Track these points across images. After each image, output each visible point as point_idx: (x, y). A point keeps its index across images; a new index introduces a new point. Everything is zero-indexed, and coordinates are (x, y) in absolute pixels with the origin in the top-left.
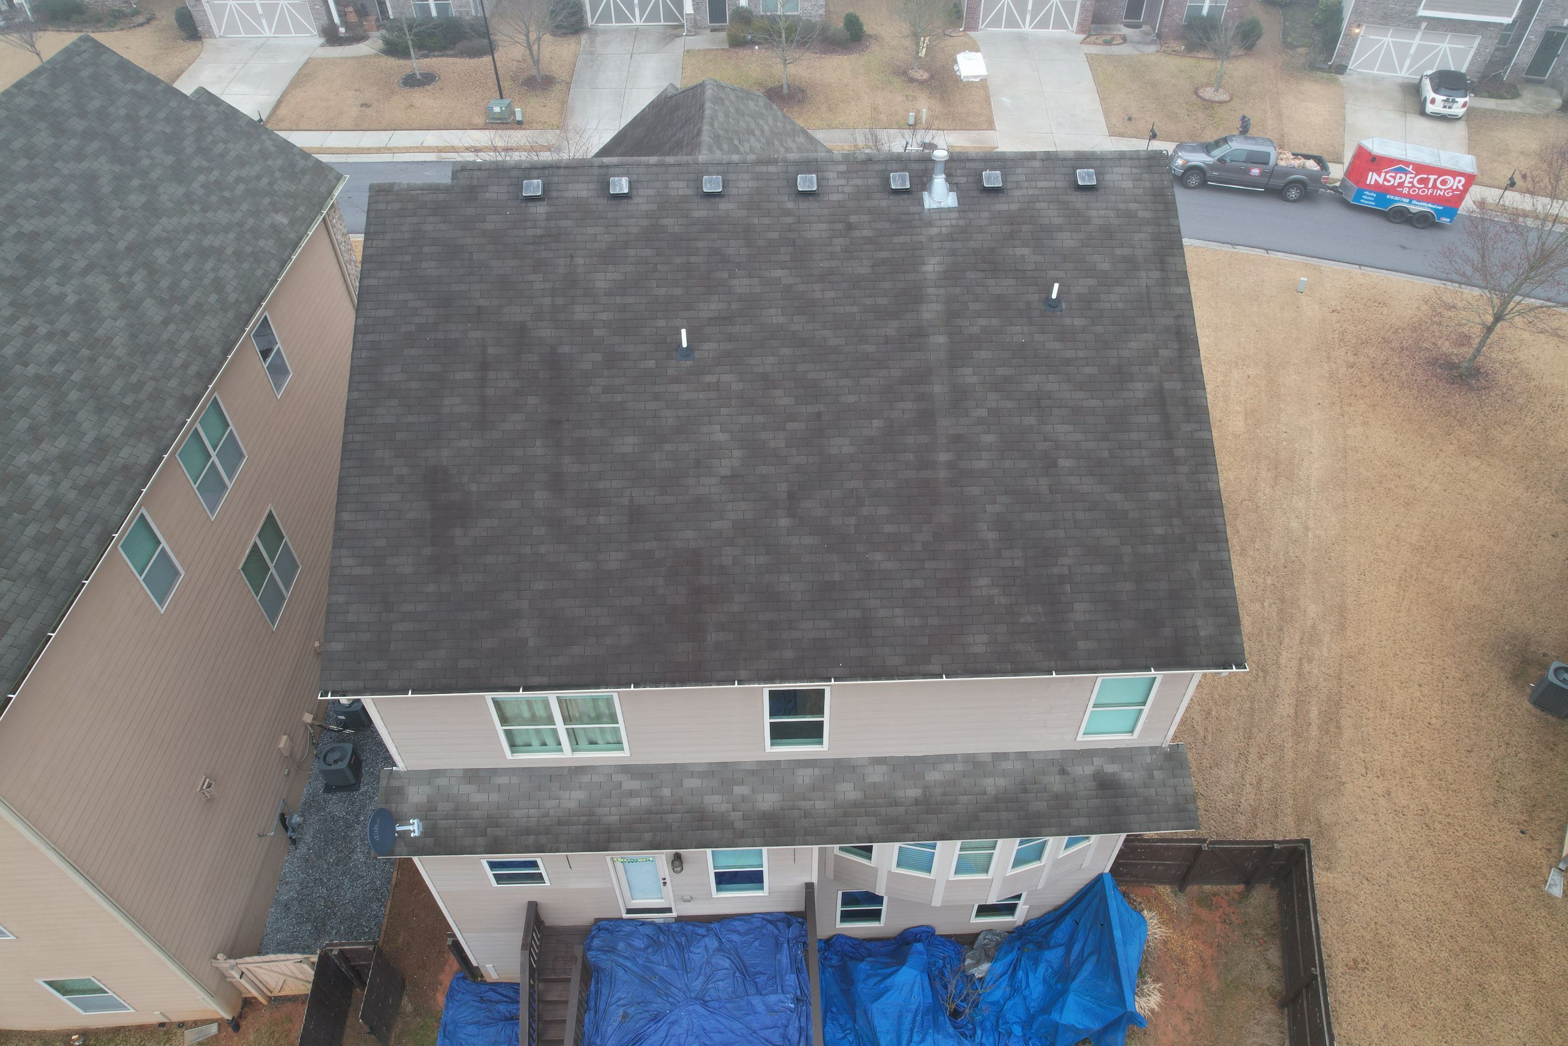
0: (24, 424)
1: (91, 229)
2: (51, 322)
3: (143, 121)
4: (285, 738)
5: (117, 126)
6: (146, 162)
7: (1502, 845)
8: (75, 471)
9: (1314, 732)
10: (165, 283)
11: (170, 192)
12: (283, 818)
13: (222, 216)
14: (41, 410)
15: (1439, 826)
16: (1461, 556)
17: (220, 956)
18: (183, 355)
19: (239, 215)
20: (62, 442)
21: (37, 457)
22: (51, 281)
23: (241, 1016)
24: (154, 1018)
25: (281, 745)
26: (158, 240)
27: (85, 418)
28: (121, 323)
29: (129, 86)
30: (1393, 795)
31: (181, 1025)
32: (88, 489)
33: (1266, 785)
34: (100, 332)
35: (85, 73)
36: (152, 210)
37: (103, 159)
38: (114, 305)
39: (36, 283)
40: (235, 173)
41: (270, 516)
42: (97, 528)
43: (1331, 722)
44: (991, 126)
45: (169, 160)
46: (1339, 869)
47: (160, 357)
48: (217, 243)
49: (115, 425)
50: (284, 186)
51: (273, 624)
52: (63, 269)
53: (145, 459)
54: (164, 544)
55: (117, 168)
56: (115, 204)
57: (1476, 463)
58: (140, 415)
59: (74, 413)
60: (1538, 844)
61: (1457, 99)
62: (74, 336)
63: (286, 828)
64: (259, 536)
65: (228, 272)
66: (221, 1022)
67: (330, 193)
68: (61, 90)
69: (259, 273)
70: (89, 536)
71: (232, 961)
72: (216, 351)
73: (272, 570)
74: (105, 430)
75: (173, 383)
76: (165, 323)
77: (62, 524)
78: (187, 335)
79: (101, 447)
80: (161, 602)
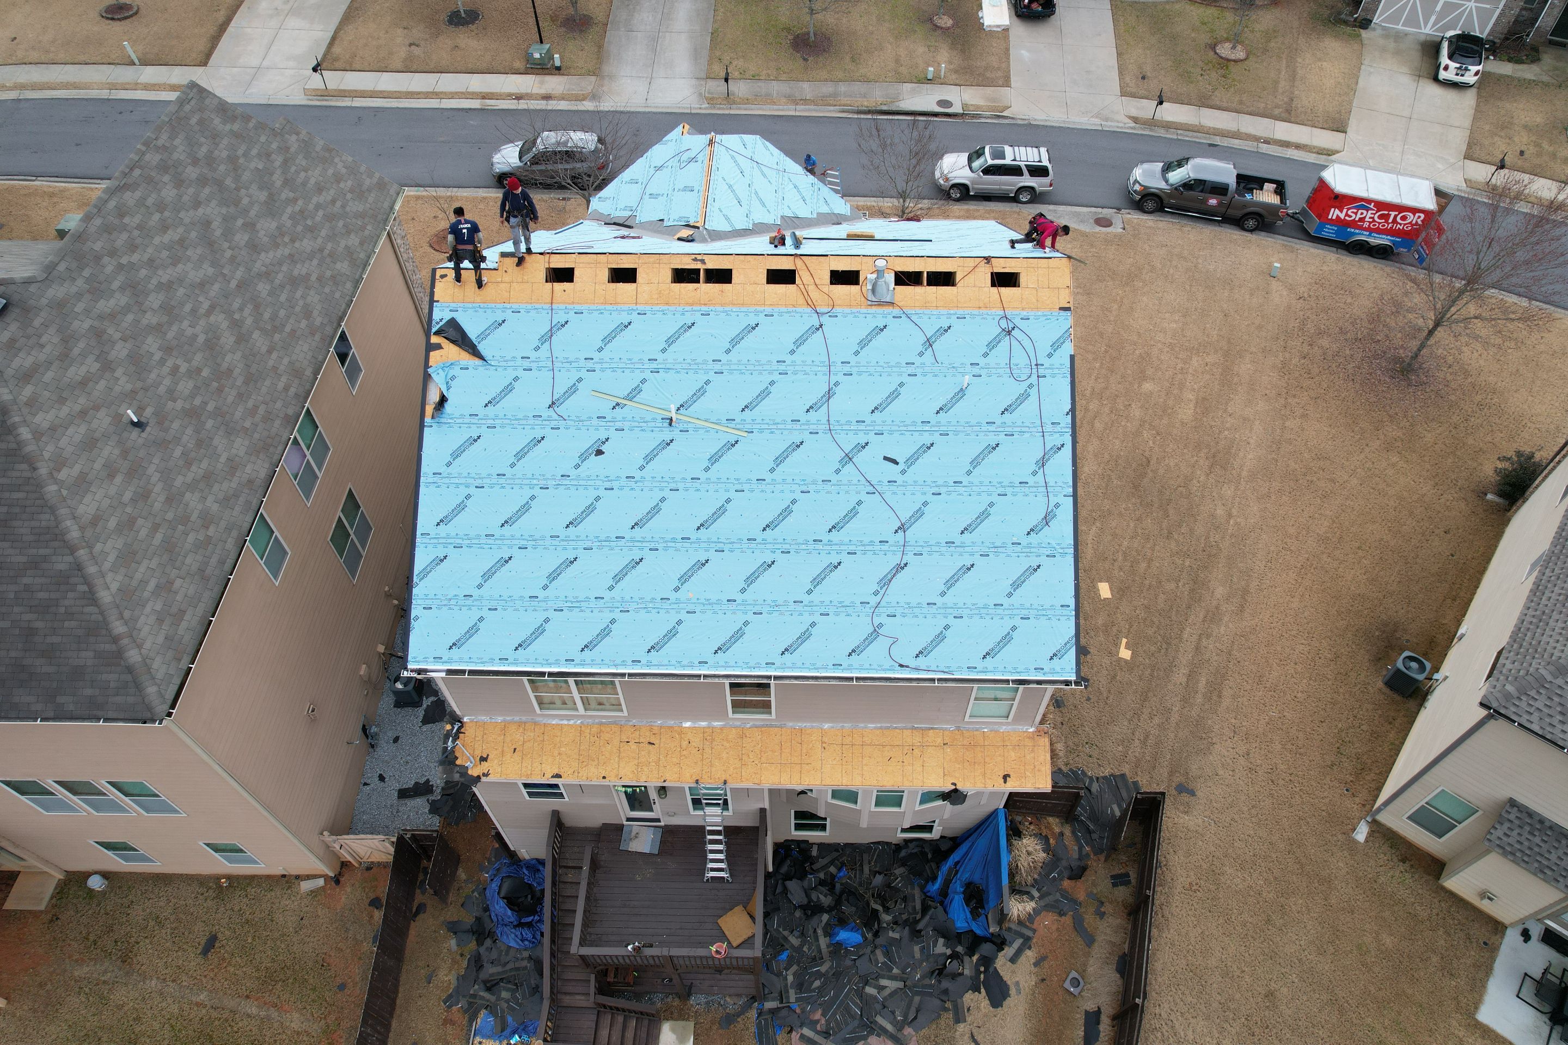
0: (178, 452)
1: (210, 271)
2: (189, 361)
3: (241, 161)
4: (364, 666)
5: (222, 168)
6: (245, 201)
7: (1327, 800)
8: (216, 487)
9: (1199, 699)
10: (267, 316)
11: (267, 226)
12: (364, 729)
13: (307, 245)
14: (188, 437)
15: (1281, 782)
16: (1359, 548)
17: (325, 833)
18: (284, 379)
19: (320, 240)
20: (204, 465)
21: (190, 477)
22: (186, 323)
23: (340, 874)
24: (279, 871)
25: (362, 673)
26: (259, 275)
27: (219, 441)
28: (239, 355)
29: (228, 127)
30: (1251, 756)
31: (298, 877)
32: (227, 501)
33: (1150, 742)
34: (225, 365)
35: (194, 121)
36: (254, 247)
37: (214, 203)
38: (232, 339)
39: (175, 328)
40: (315, 200)
41: (350, 493)
42: (235, 533)
43: (1215, 690)
44: (1007, 83)
45: (263, 196)
46: (1195, 813)
47: (267, 383)
48: (304, 272)
49: (240, 446)
50: (355, 207)
51: (354, 579)
52: (194, 311)
53: (263, 474)
54: (276, 533)
55: (224, 211)
56: (226, 245)
57: (1395, 459)
58: (256, 436)
59: (212, 439)
60: (1357, 800)
61: (1470, 67)
62: (205, 373)
63: (367, 737)
64: (342, 511)
65: (314, 298)
66: (325, 877)
67: (392, 208)
68: (177, 142)
69: (337, 295)
70: (230, 540)
71: (334, 837)
72: (309, 372)
73: (353, 536)
74: (234, 451)
75: (279, 404)
76: (269, 352)
77: (211, 532)
78: (286, 361)
79: (233, 466)
80: (276, 577)
